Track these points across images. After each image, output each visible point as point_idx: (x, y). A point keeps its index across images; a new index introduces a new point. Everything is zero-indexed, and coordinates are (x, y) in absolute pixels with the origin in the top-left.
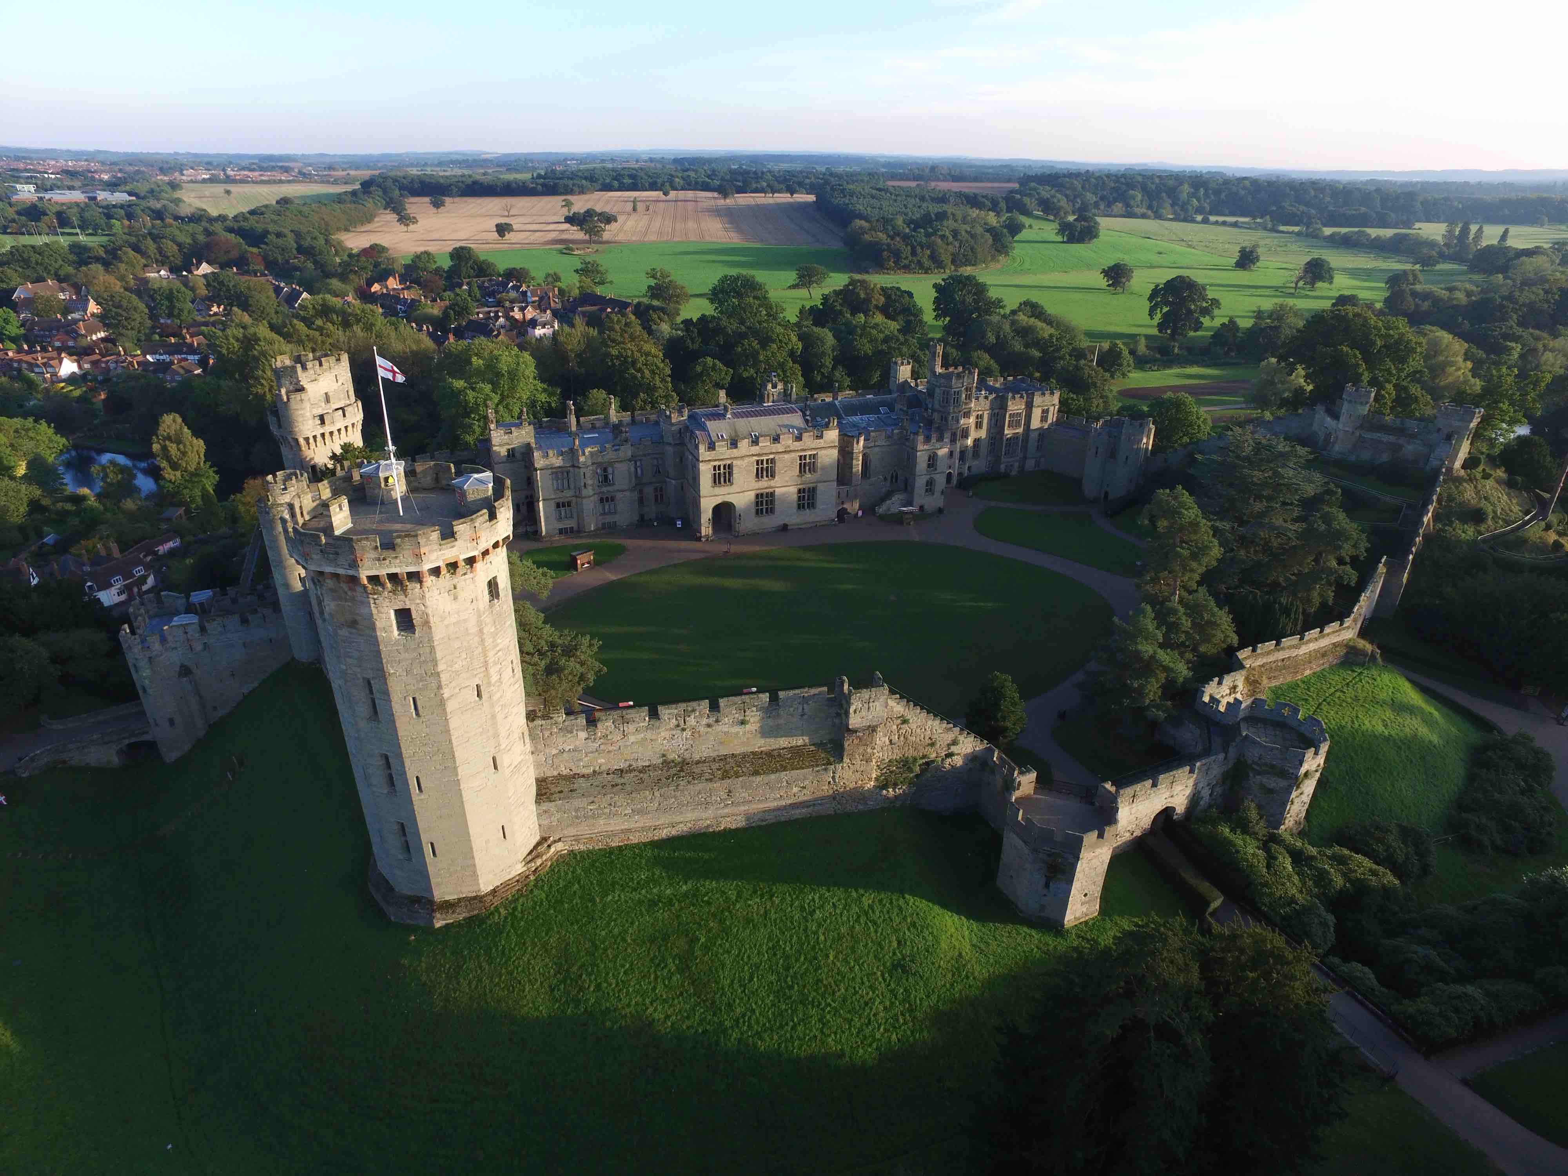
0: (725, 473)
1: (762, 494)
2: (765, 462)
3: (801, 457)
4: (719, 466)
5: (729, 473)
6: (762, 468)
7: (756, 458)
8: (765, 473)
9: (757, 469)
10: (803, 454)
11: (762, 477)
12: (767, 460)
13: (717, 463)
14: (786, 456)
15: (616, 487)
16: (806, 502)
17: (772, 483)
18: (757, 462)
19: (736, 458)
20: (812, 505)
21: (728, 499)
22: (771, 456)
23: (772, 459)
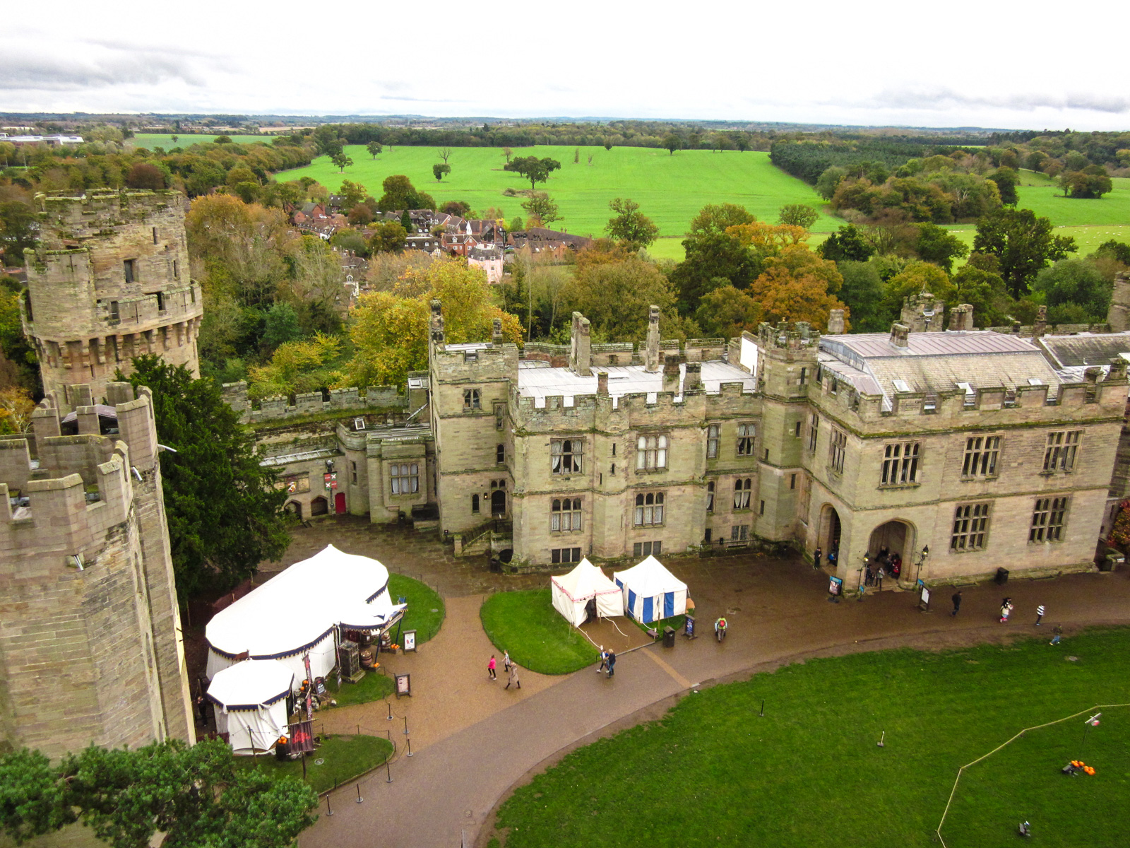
0: (906, 462)
1: (968, 509)
2: (983, 443)
3: (1052, 435)
4: (897, 448)
5: (915, 462)
6: (977, 455)
7: (970, 434)
8: (980, 466)
9: (968, 456)
10: (1057, 430)
11: (974, 472)
12: (989, 440)
13: (894, 442)
14: (1027, 434)
15: (669, 477)
16: (1046, 527)
17: (992, 488)
18: (970, 441)
19: (932, 433)
20: (1055, 535)
21: (903, 515)
22: (998, 433)
23: (998, 438)
